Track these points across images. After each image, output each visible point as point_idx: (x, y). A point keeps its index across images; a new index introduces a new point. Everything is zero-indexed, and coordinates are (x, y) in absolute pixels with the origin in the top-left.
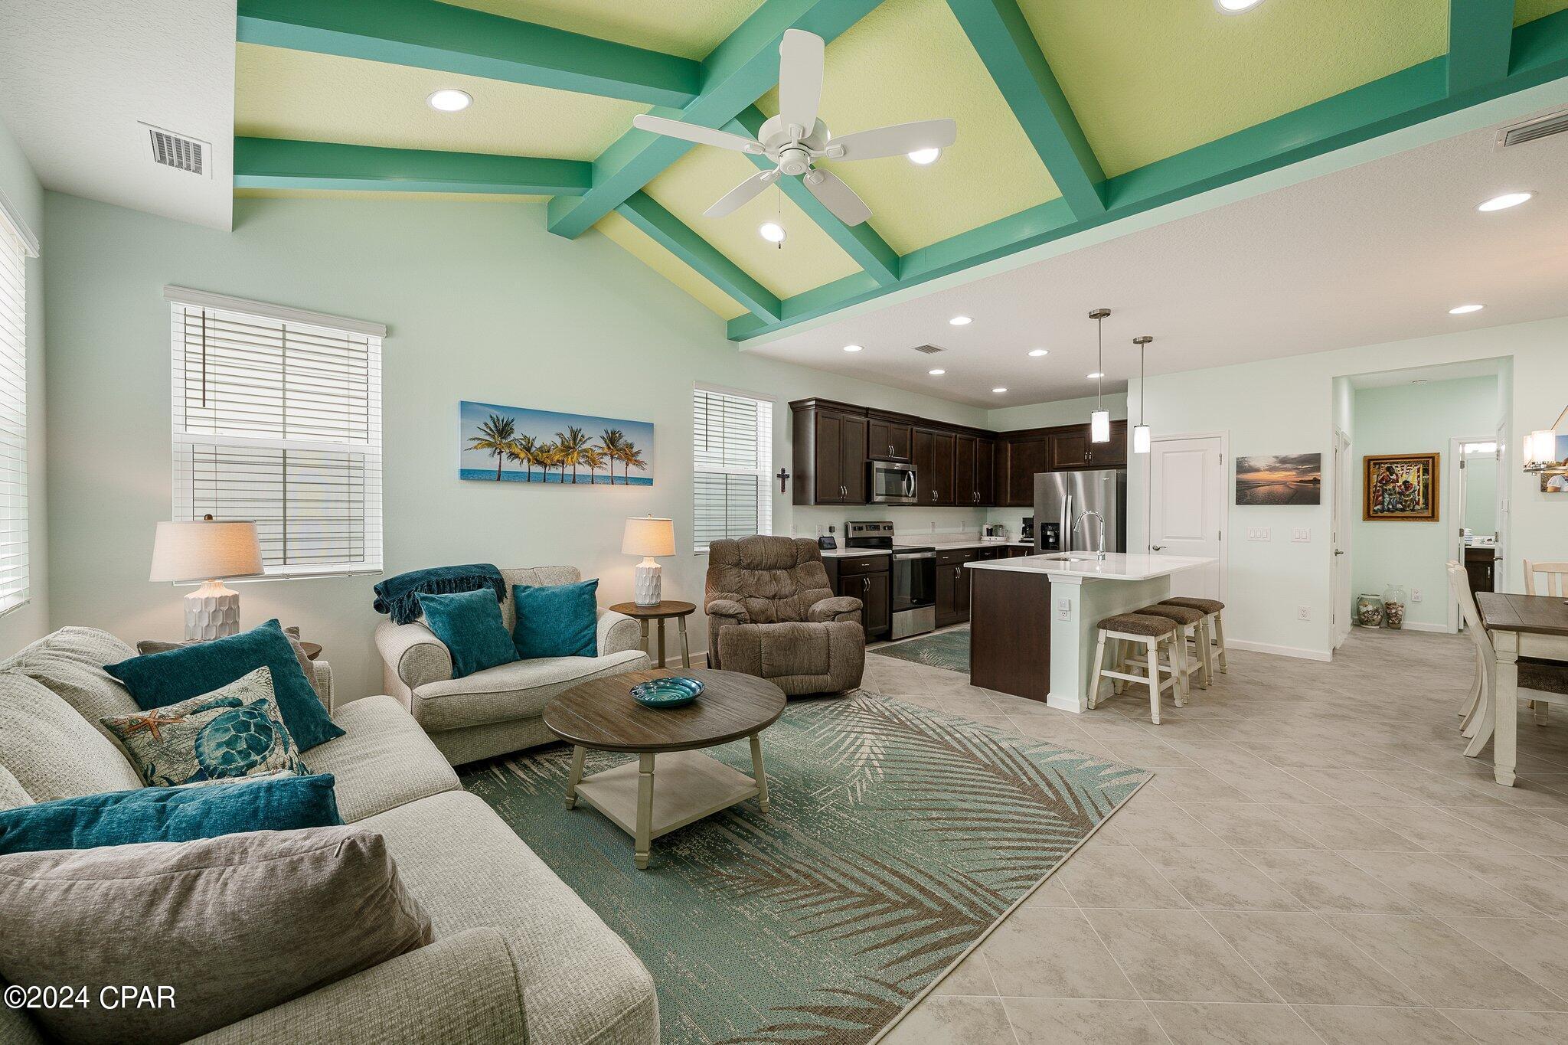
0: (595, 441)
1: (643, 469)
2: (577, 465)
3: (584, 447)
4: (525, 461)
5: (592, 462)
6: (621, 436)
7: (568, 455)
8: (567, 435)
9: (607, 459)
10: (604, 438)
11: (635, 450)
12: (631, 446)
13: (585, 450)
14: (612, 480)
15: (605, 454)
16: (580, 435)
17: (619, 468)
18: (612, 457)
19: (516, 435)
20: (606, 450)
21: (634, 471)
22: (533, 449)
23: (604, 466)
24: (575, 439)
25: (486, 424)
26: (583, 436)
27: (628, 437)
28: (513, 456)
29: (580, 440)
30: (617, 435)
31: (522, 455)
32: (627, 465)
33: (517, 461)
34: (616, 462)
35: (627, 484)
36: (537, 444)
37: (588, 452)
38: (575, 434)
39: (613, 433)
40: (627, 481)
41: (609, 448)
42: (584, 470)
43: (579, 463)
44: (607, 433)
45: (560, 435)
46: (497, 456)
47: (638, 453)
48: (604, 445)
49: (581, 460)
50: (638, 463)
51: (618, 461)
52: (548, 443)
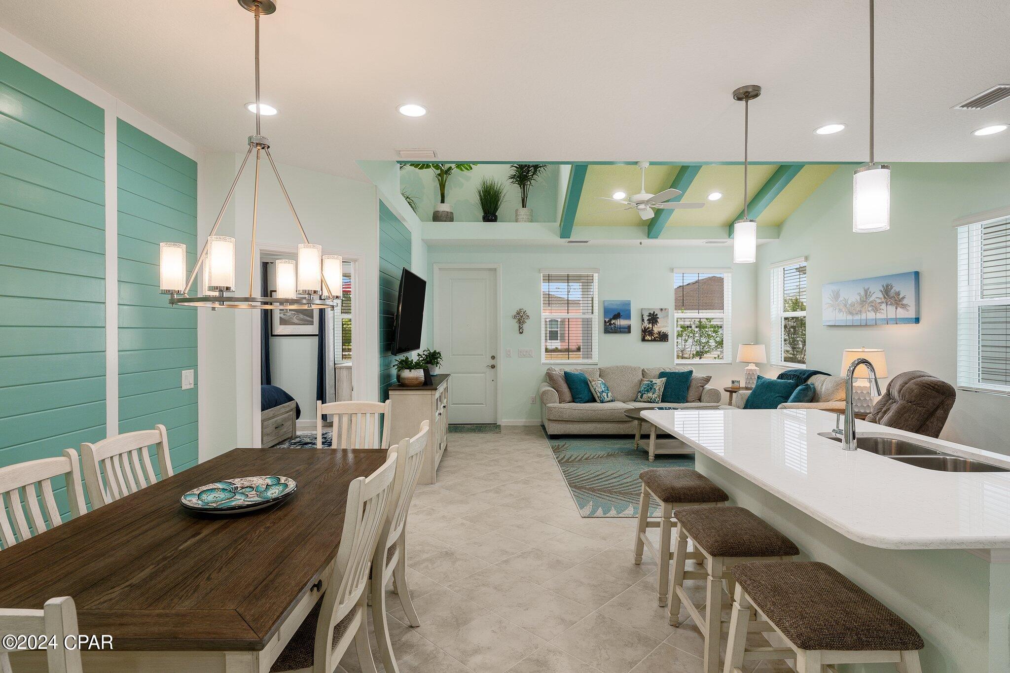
0: (877, 295)
1: (908, 310)
2: (867, 312)
3: (871, 299)
4: (845, 313)
5: (876, 310)
6: (891, 288)
7: (863, 307)
8: (863, 293)
9: (884, 306)
10: (881, 291)
11: (901, 296)
12: (898, 294)
13: (872, 302)
14: (887, 321)
15: (883, 302)
16: (869, 292)
17: (891, 312)
18: (887, 304)
19: (841, 299)
20: (883, 300)
21: (901, 313)
22: (848, 305)
23: (882, 311)
24: (866, 295)
25: (830, 295)
26: (870, 292)
27: (897, 287)
28: (840, 311)
29: (869, 295)
30: (889, 287)
31: (843, 310)
32: (896, 309)
33: (842, 313)
34: (889, 307)
35: (897, 324)
36: (849, 302)
37: (873, 303)
38: (866, 291)
39: (887, 286)
40: (897, 321)
41: (885, 297)
42: (871, 315)
43: (869, 311)
44: (883, 286)
45: (859, 294)
46: (834, 312)
47: (904, 298)
48: (881, 296)
49: (870, 309)
50: (904, 306)
51: (891, 307)
52: (854, 300)
